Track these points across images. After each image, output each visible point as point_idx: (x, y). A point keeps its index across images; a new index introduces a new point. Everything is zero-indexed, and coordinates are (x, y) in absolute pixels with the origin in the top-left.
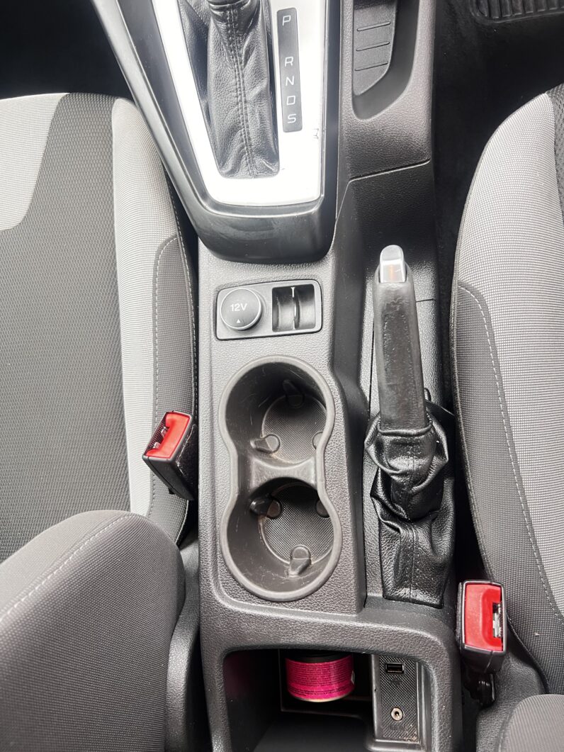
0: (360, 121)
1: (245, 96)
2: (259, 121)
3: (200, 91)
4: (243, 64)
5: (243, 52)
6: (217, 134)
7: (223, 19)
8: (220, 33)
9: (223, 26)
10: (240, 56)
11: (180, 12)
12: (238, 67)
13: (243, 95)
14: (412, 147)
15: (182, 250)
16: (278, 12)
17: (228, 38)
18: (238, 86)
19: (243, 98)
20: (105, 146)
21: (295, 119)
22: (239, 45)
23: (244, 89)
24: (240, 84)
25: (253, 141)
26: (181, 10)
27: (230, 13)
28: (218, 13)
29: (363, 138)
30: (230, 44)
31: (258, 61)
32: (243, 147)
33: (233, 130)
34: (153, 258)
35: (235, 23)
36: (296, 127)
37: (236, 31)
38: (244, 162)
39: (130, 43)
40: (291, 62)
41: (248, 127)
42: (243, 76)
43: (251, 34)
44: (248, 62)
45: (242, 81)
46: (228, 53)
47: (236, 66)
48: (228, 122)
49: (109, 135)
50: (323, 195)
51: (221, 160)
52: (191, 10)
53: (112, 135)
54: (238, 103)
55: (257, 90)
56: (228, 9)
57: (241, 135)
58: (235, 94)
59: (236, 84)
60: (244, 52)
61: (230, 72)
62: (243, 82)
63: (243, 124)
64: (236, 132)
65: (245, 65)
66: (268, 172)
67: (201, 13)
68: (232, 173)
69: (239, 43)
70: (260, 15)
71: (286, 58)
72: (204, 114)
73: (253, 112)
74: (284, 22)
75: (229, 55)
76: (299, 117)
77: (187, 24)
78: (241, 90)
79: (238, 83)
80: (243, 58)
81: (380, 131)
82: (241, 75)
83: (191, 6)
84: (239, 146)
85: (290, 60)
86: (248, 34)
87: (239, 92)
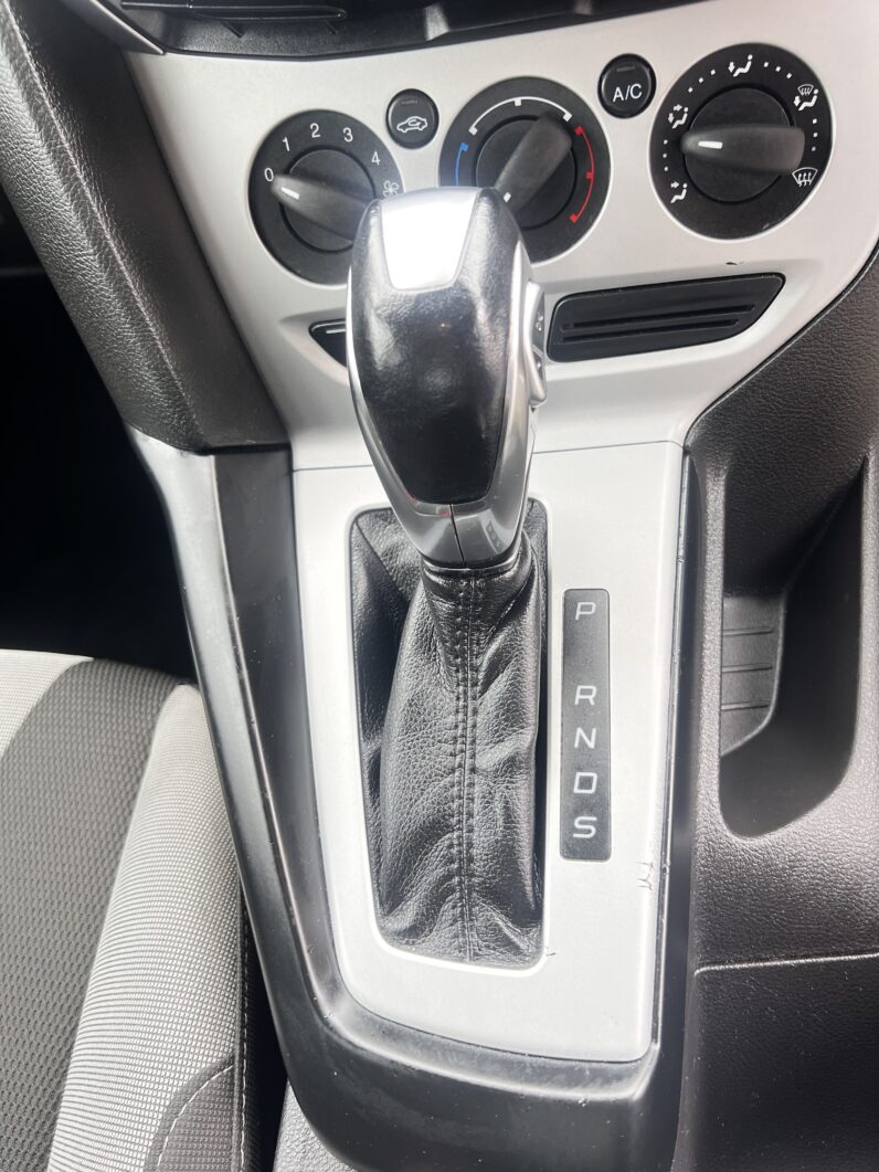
0: (735, 839)
1: (473, 756)
2: (500, 822)
3: (363, 723)
4: (478, 688)
5: (484, 661)
6: (389, 833)
7: (447, 594)
8: (437, 618)
9: (445, 607)
10: (476, 670)
11: (351, 561)
12: (465, 693)
13: (468, 753)
14: (858, 914)
15: (239, 1100)
16: (567, 593)
17: (453, 632)
18: (460, 732)
19: (469, 761)
20: (127, 779)
21: (593, 830)
22: (475, 648)
23: (474, 742)
24: (465, 729)
25: (477, 866)
26: (355, 558)
27: (468, 585)
28: (440, 581)
29: (742, 880)
30: (454, 644)
31: (515, 687)
32: (449, 876)
33: (433, 830)
34: (155, 1125)
35: (476, 605)
36: (592, 849)
37: (474, 621)
38: (447, 913)
39: (228, 610)
40: (591, 698)
41: (471, 830)
42: (475, 712)
43: (506, 630)
44: (493, 686)
45: (470, 722)
46: (447, 659)
47: (461, 688)
48: (424, 808)
49: (142, 757)
50: (657, 1047)
51: (390, 895)
52: (376, 561)
53: (147, 757)
54: (453, 771)
55: (504, 751)
56: (465, 576)
57: (451, 846)
58: (449, 748)
59: (456, 727)
60: (485, 665)
61: (445, 699)
62: (474, 726)
63: (459, 822)
64: (439, 837)
65: (483, 692)
66: (508, 950)
67: (397, 570)
68: (413, 934)
69: (478, 644)
70: (533, 596)
71: (580, 688)
72: (366, 776)
73: (488, 800)
74: (579, 613)
75: (448, 663)
76: (603, 826)
77: (362, 586)
78: (464, 740)
79: (461, 726)
80: (481, 676)
81: (783, 869)
82: (470, 709)
83: (375, 553)
84: (441, 871)
85: (589, 692)
86: (499, 629)
87: (459, 746)
